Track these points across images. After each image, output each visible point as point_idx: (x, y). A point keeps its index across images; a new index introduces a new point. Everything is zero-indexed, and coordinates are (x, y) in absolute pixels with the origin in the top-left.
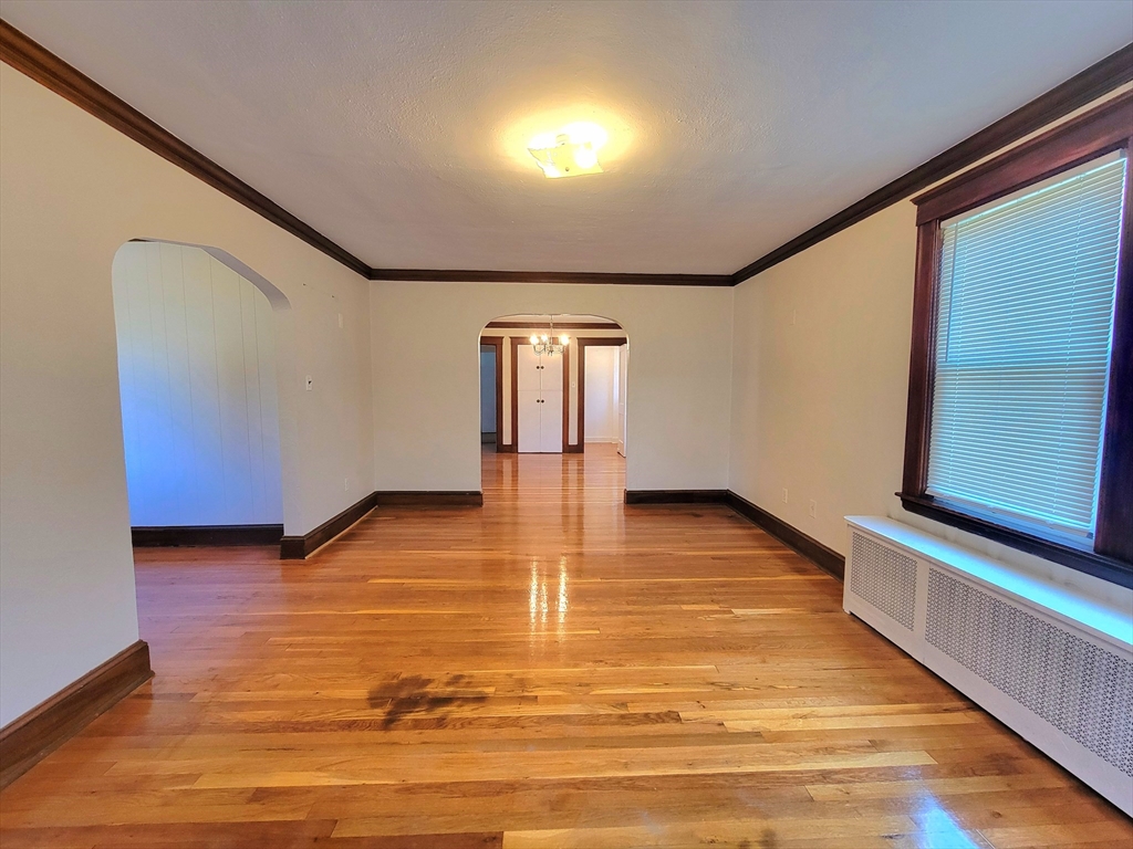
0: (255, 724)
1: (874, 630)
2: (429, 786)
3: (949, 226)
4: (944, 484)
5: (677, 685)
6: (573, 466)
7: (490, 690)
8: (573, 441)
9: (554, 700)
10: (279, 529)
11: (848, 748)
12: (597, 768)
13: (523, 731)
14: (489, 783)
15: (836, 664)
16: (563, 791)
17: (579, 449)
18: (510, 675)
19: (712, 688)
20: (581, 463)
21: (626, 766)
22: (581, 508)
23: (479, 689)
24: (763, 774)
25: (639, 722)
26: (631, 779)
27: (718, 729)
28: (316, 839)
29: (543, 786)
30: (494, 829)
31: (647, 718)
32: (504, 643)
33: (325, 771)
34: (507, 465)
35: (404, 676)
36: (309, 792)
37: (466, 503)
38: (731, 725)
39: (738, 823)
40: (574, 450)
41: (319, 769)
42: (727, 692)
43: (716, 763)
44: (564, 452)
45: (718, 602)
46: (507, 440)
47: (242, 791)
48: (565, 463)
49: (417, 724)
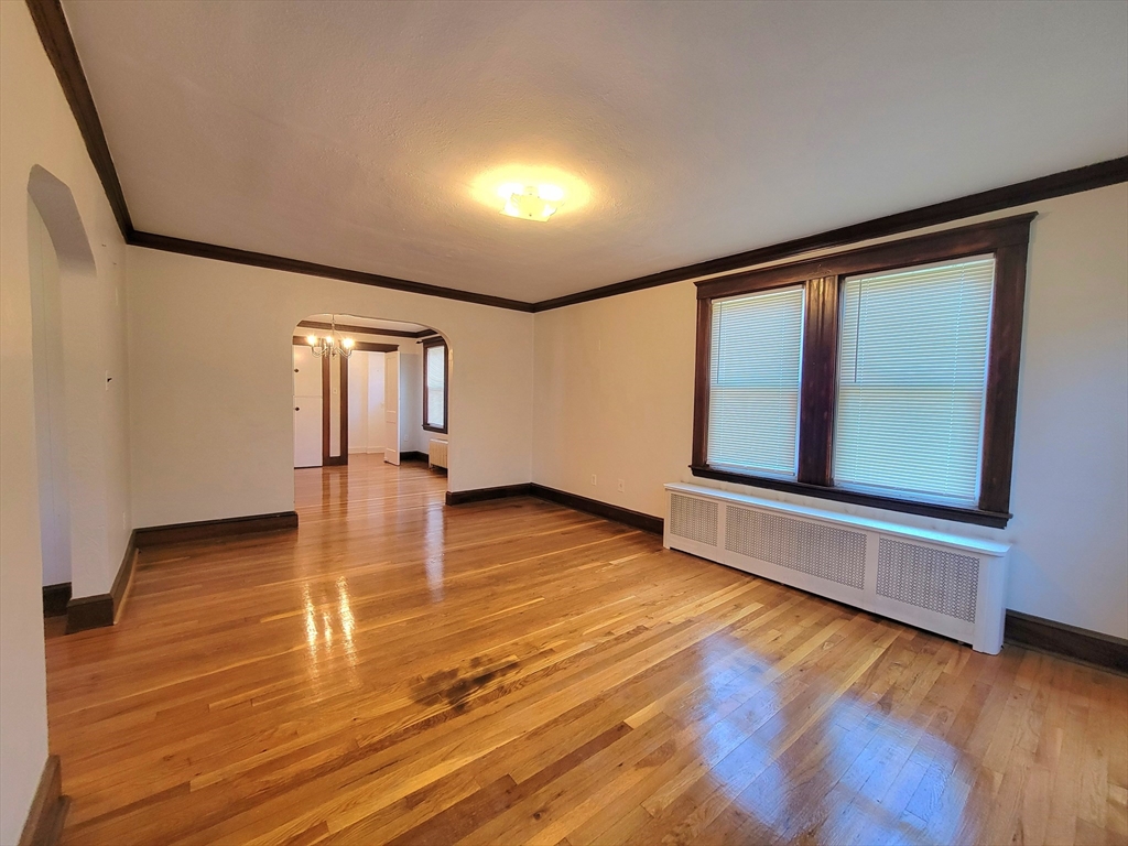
0: (322, 767)
1: (689, 554)
2: (547, 725)
3: (716, 304)
4: (717, 457)
5: (628, 612)
6: (335, 480)
7: (513, 658)
8: (335, 452)
9: (564, 647)
11: (729, 612)
13: (566, 671)
14: (584, 705)
15: (688, 576)
17: (342, 461)
18: (516, 644)
19: (645, 607)
20: (344, 476)
21: (647, 661)
23: (504, 661)
25: (629, 639)
26: (656, 665)
27: (670, 626)
28: (508, 791)
29: (616, 690)
30: (617, 723)
31: (630, 635)
32: (483, 627)
33: (453, 757)
35: (425, 676)
36: (458, 775)
37: (276, 527)
40: (336, 462)
41: (443, 760)
44: (324, 465)
45: (597, 560)
47: (394, 806)
48: (326, 477)
49: (485, 700)
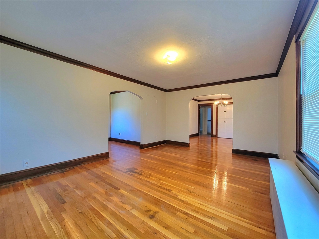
5: (179, 187)
10: (140, 143)
11: (203, 214)
12: (144, 190)
13: (140, 181)
16: (135, 190)
19: (187, 191)
22: (216, 152)
23: (143, 173)
24: (172, 206)
25: (161, 188)
27: (176, 196)
31: (164, 188)
34: (214, 140)
35: (135, 168)
38: (179, 197)
39: (155, 208)
42: (190, 193)
43: (165, 199)
46: (214, 133)
